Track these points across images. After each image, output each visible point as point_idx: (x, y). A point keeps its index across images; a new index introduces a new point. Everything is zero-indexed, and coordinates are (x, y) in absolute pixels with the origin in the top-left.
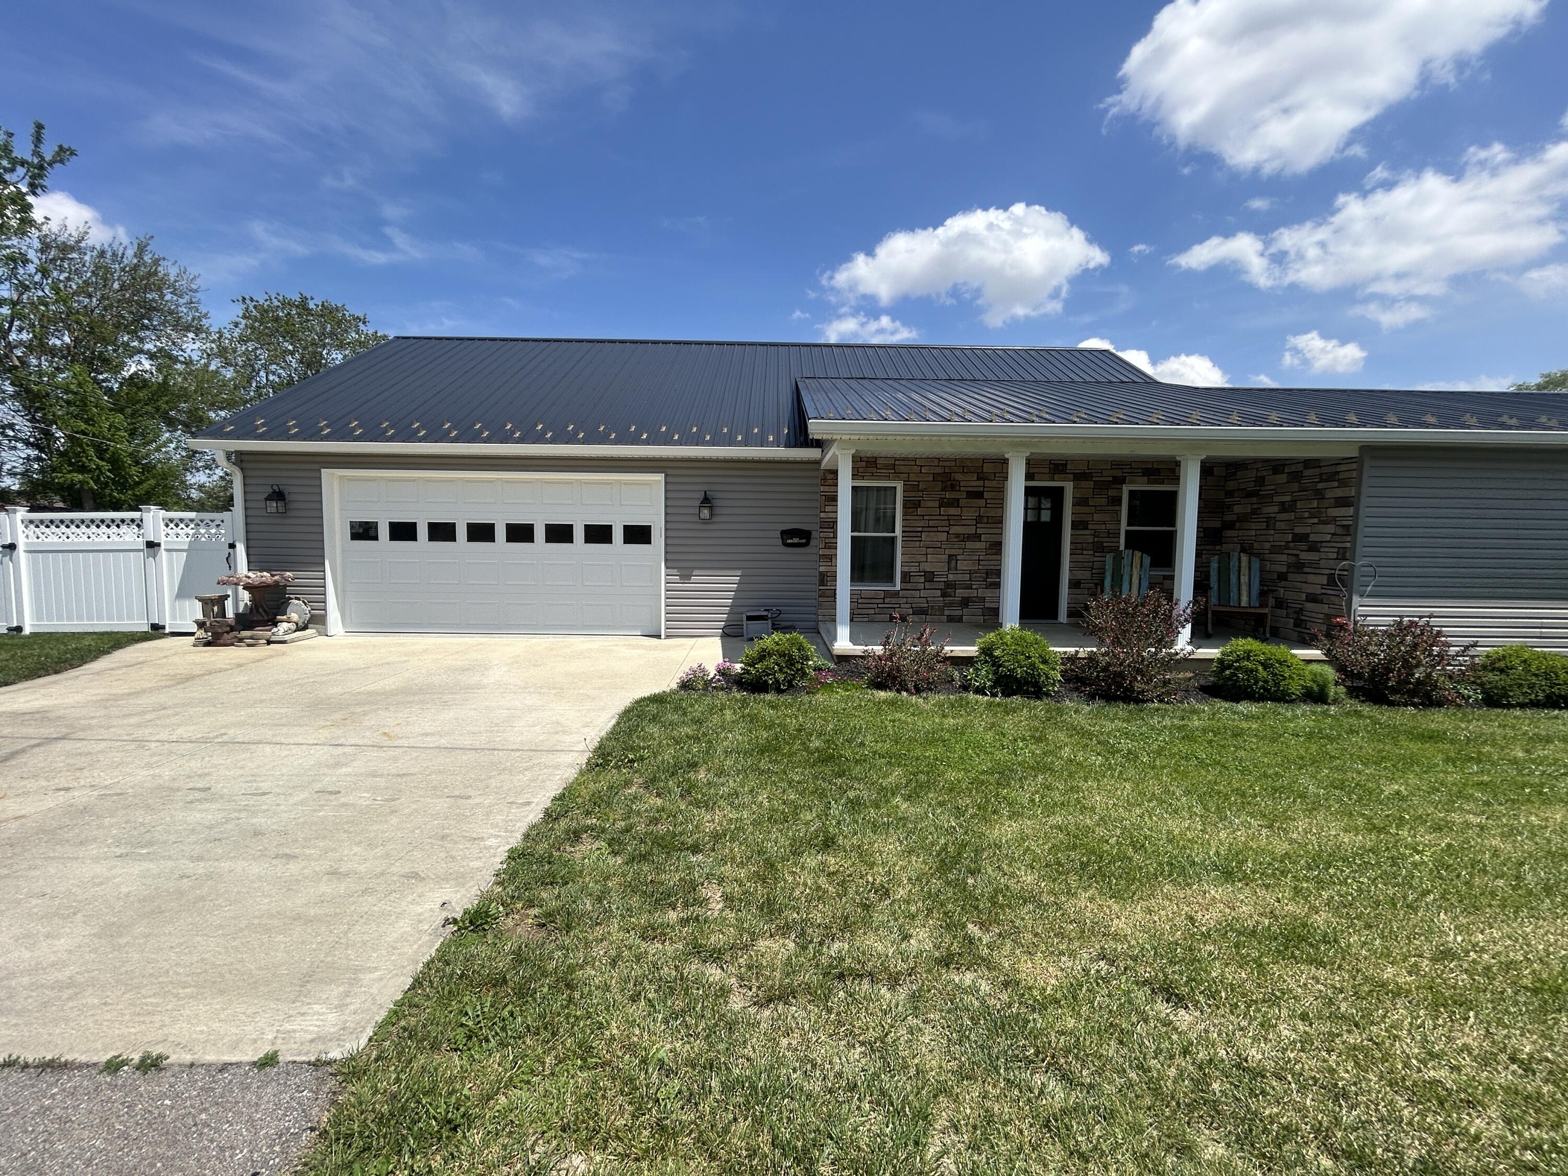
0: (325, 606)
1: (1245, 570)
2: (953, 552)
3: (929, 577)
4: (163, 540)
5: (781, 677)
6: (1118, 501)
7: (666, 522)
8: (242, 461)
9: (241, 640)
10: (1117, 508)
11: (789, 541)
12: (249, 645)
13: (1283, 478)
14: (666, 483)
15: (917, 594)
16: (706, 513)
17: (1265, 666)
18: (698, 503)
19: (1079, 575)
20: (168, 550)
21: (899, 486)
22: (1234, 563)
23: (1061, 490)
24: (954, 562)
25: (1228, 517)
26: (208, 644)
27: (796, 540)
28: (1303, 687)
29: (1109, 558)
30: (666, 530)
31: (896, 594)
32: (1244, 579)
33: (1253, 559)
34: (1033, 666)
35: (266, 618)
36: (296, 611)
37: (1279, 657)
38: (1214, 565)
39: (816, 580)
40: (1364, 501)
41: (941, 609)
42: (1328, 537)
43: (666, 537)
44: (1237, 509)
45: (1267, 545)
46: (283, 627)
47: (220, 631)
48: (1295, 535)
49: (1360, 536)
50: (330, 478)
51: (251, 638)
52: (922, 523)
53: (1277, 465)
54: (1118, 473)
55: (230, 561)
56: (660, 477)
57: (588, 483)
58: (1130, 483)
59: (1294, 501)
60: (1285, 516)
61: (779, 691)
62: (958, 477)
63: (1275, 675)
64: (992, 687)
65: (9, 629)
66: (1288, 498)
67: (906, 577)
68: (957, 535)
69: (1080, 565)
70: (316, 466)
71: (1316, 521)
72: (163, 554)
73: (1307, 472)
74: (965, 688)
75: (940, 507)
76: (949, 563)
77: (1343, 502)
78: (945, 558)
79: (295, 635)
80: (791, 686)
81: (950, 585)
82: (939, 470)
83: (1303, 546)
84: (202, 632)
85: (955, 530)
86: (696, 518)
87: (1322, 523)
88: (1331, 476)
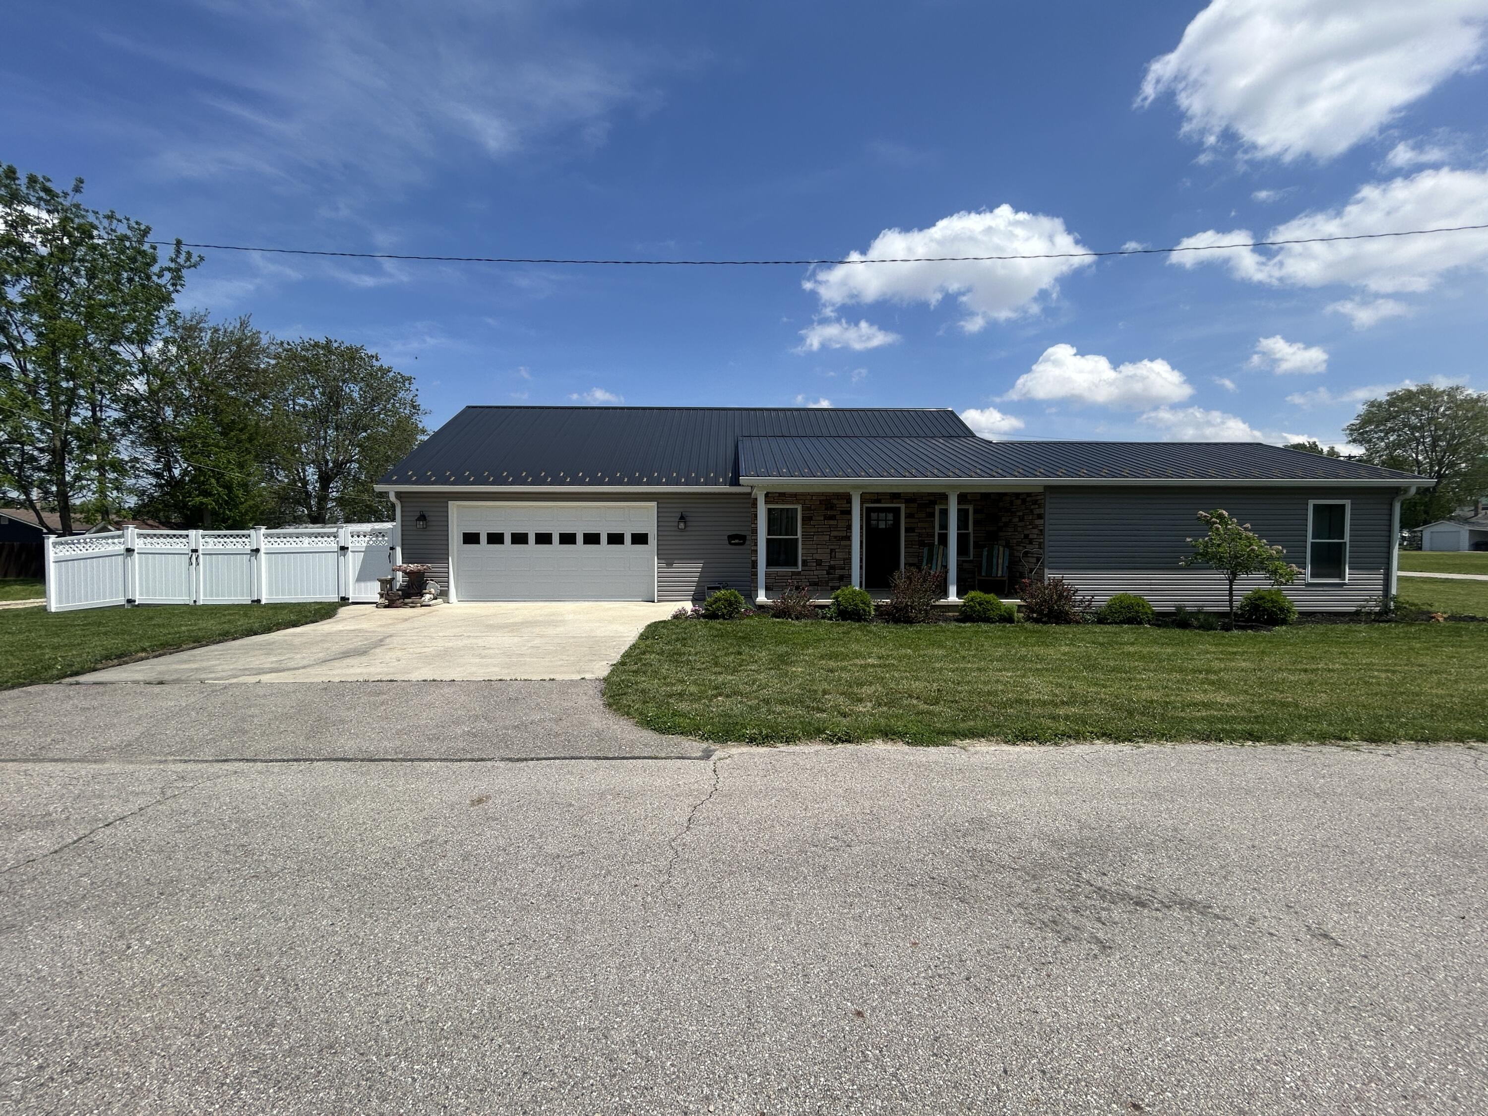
0: (448, 584)
1: (1001, 556)
2: (832, 547)
3: (819, 563)
4: (350, 545)
5: (725, 611)
6: (932, 515)
7: (658, 531)
8: (401, 497)
9: (406, 604)
10: (934, 519)
11: (732, 542)
12: (411, 607)
13: (1019, 502)
14: (658, 508)
15: (812, 573)
16: (682, 525)
17: (980, 604)
18: (677, 520)
19: (911, 561)
20: (352, 552)
21: (799, 508)
22: (995, 552)
23: (899, 508)
24: (834, 553)
25: (1001, 524)
26: (386, 607)
27: (737, 541)
28: (1002, 617)
29: (926, 550)
30: (658, 535)
31: (799, 573)
32: (1000, 561)
33: (1006, 549)
34: (856, 605)
35: (417, 591)
36: (432, 588)
37: (987, 599)
38: (985, 553)
39: (750, 565)
40: (1047, 516)
41: (827, 583)
42: (1035, 536)
43: (658, 540)
44: (1004, 519)
45: (1015, 541)
46: (428, 597)
47: (394, 598)
49: (1046, 537)
50: (453, 506)
51: (412, 603)
52: (813, 530)
53: (1017, 495)
54: (932, 498)
55: (391, 558)
56: (654, 504)
57: (609, 508)
58: (940, 504)
59: (1024, 515)
60: (1020, 524)
61: (725, 619)
62: (835, 502)
64: (836, 617)
65: (253, 601)
66: (1021, 514)
67: (805, 563)
68: (835, 537)
69: (911, 553)
70: (445, 500)
71: (1031, 527)
72: (350, 554)
73: (1028, 499)
74: (823, 618)
75: (824, 520)
76: (831, 554)
77: (1040, 516)
78: (828, 551)
79: (434, 601)
80: (731, 617)
81: (832, 567)
82: (822, 498)
83: (1027, 541)
84: (382, 601)
85: (834, 534)
86: (676, 529)
87: (1033, 528)
88: (1035, 502)
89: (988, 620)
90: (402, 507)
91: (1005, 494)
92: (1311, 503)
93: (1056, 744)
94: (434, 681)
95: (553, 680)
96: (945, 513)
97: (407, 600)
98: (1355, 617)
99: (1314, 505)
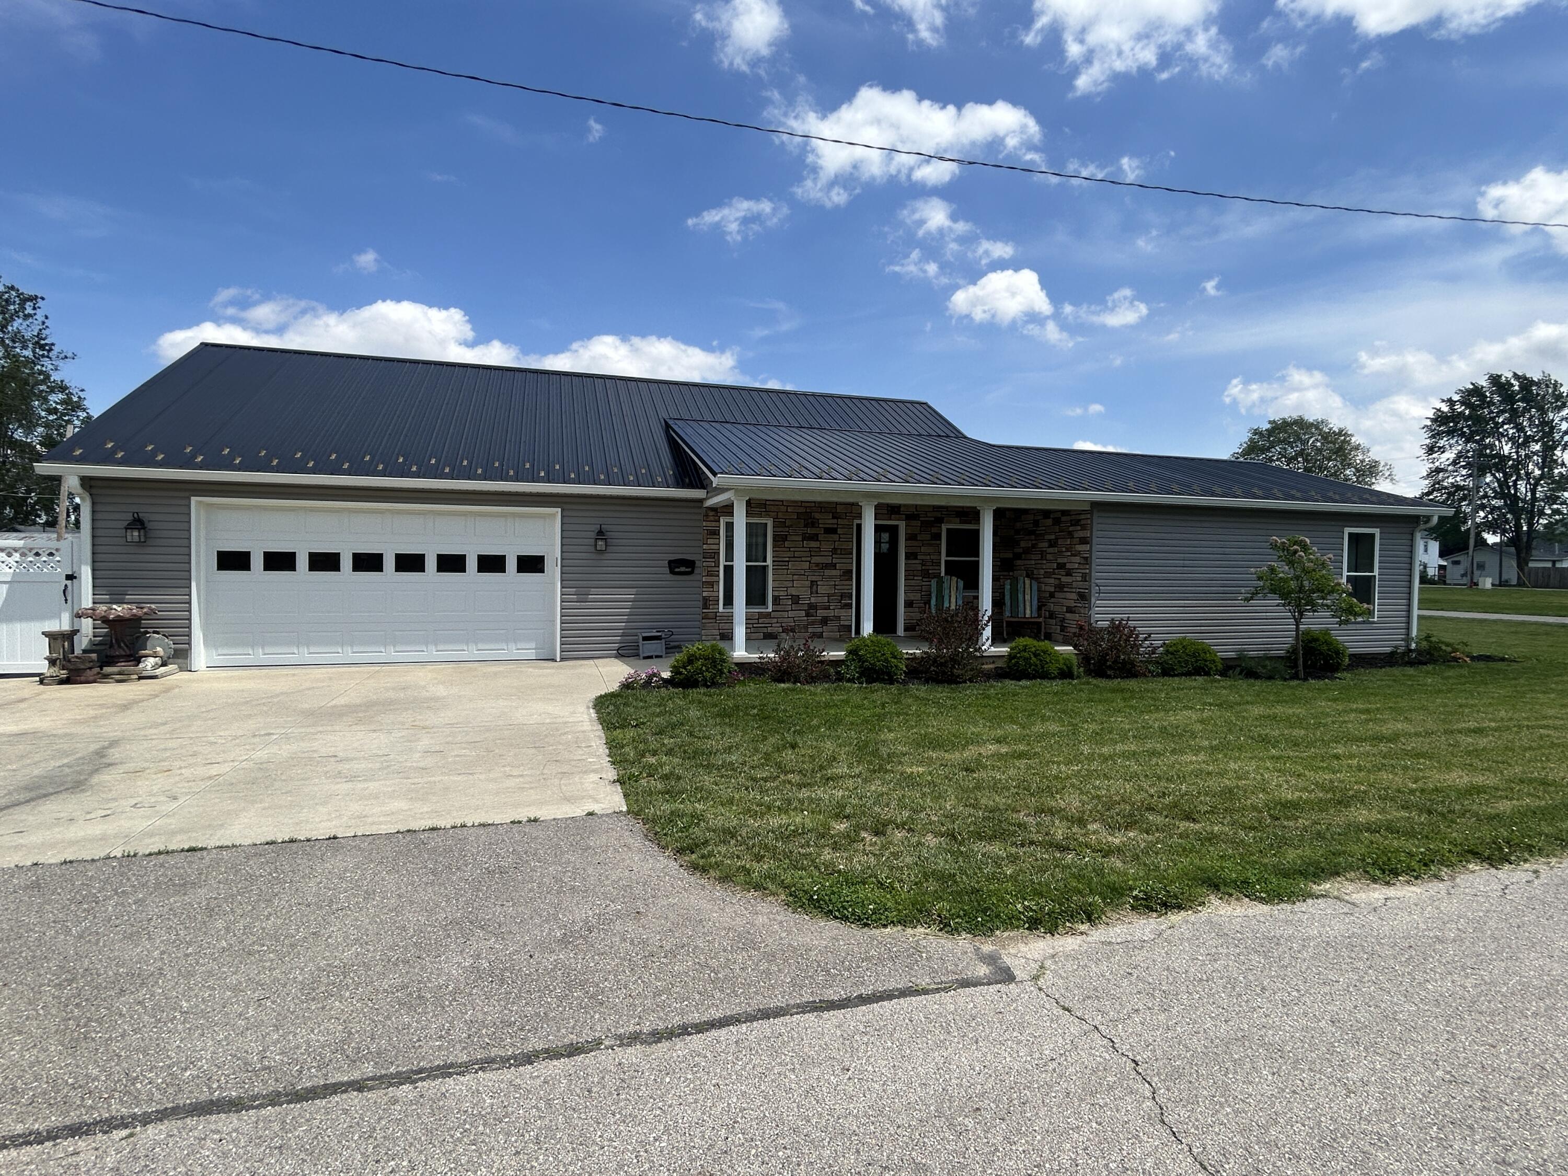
0: (190, 639)
1: (1028, 591)
2: (814, 578)
3: (796, 599)
5: (708, 675)
6: (938, 537)
7: (562, 552)
8: (91, 487)
9: (106, 676)
10: (938, 542)
11: (677, 570)
12: (117, 681)
13: (1049, 522)
14: (562, 516)
15: (785, 614)
16: (600, 544)
17: (1036, 655)
18: (593, 535)
19: (912, 597)
21: (770, 523)
22: (1020, 585)
23: (896, 527)
24: (815, 587)
25: (1017, 551)
26: (62, 682)
27: (683, 569)
28: (1060, 669)
29: (934, 583)
30: (562, 559)
31: (768, 615)
32: (1028, 597)
33: (1033, 582)
34: (886, 660)
35: (128, 653)
36: (158, 646)
37: (1043, 648)
38: (1008, 587)
39: (701, 604)
40: (1095, 540)
41: (806, 627)
42: (1076, 566)
43: (562, 566)
44: (1023, 544)
45: (1042, 572)
46: (151, 661)
47: (82, 667)
48: (1058, 564)
49: (1093, 566)
50: (199, 505)
51: (120, 674)
52: (789, 554)
53: (1046, 513)
54: (939, 515)
55: (69, 594)
56: (558, 511)
57: (481, 515)
58: (950, 522)
59: (1057, 539)
60: (1051, 550)
62: (817, 516)
63: (1041, 661)
66: (1053, 537)
67: (776, 600)
68: (817, 565)
69: (912, 588)
70: (187, 494)
71: (1069, 554)
73: (1064, 519)
75: (803, 541)
76: (811, 587)
77: (1084, 541)
78: (808, 583)
79: (163, 669)
80: (714, 684)
81: (812, 607)
82: (802, 510)
83: (1063, 572)
84: (54, 671)
85: (816, 560)
86: (592, 549)
87: (1072, 555)
88: (1077, 523)
89: (1045, 675)
90: (93, 504)
91: (1026, 511)
92: (1347, 530)
94: (292, 841)
95: (535, 820)
97: (108, 670)
99: (1350, 534)
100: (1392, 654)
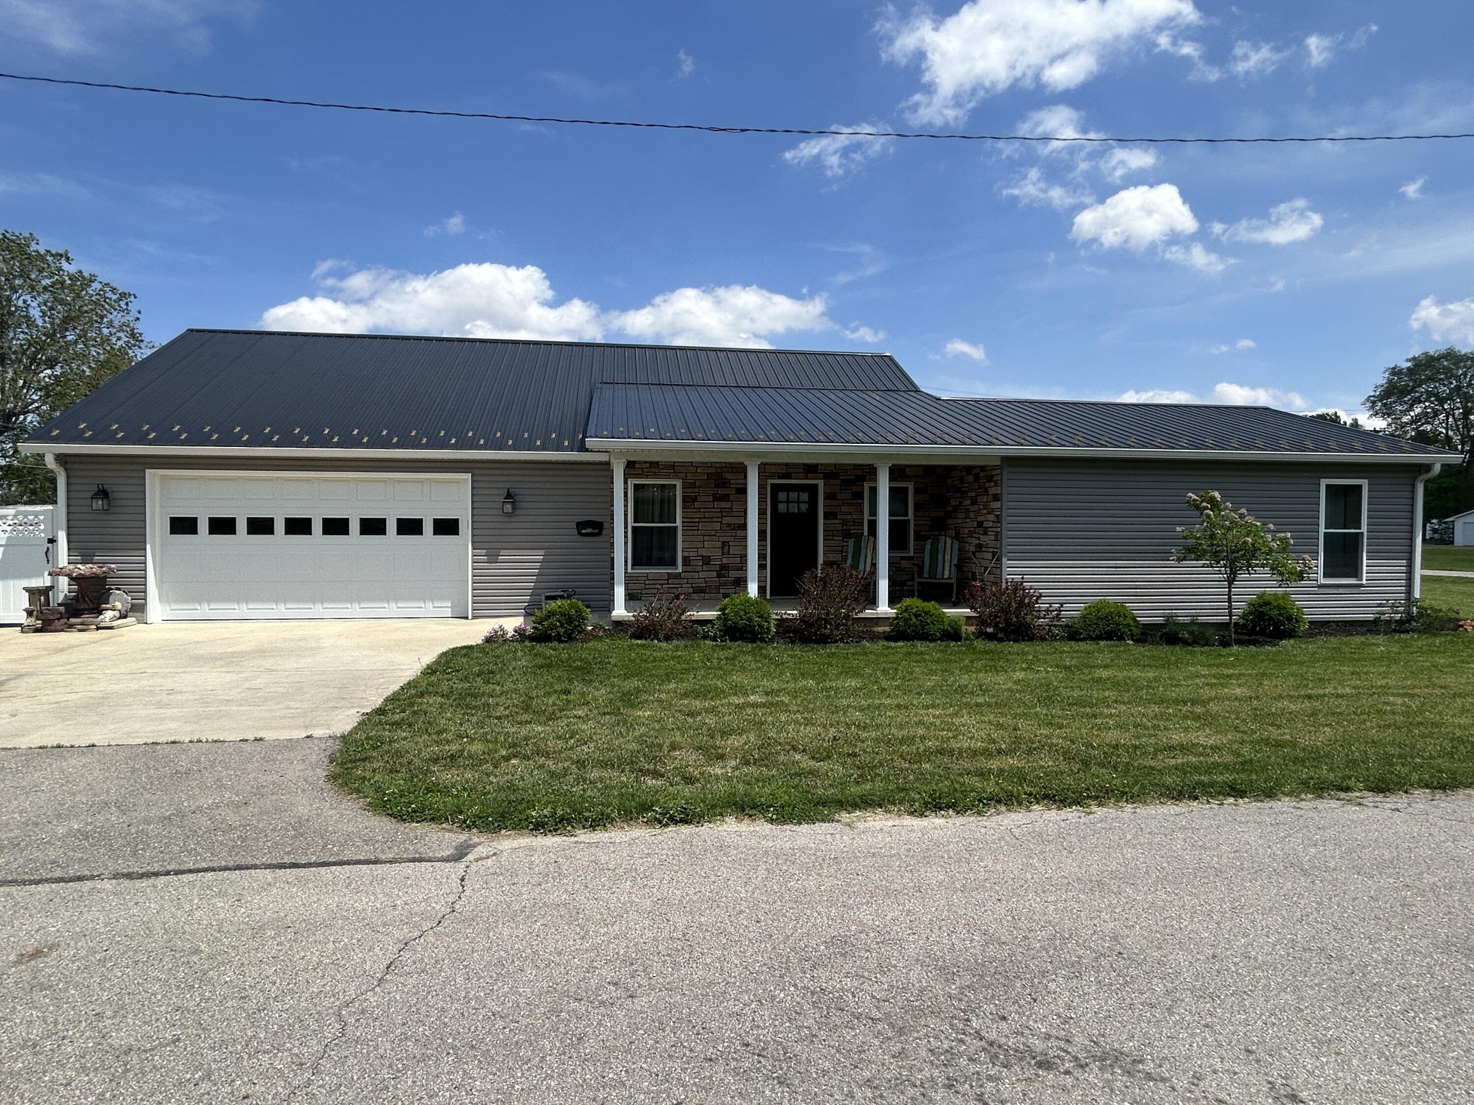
0: (146, 596)
1: (948, 550)
2: (724, 539)
3: (706, 560)
5: (562, 630)
6: (860, 496)
7: (473, 514)
8: (66, 463)
9: (71, 626)
10: (860, 501)
11: (583, 531)
12: (80, 631)
13: (971, 478)
14: (473, 481)
15: (696, 575)
16: (508, 508)
17: (917, 616)
18: (501, 499)
19: (832, 557)
21: (679, 484)
22: (941, 545)
23: (816, 486)
24: (726, 547)
25: (950, 509)
26: (37, 630)
27: (589, 531)
28: (944, 630)
29: (851, 543)
30: (473, 522)
31: (678, 576)
32: (947, 558)
33: (955, 541)
34: (750, 620)
35: (91, 606)
36: (119, 600)
37: (932, 610)
38: (928, 547)
39: (608, 565)
40: (1004, 498)
41: (718, 589)
42: (991, 524)
43: (473, 529)
44: (953, 502)
45: (966, 531)
46: (109, 615)
47: (52, 618)
48: (978, 522)
49: (1004, 524)
50: (152, 476)
51: (82, 624)
52: (698, 515)
53: (969, 469)
54: (860, 473)
55: (49, 555)
56: (468, 476)
57: (400, 481)
58: (868, 479)
59: (977, 496)
60: (972, 508)
61: (561, 641)
62: (728, 476)
63: (922, 621)
64: (721, 637)
66: (973, 494)
67: (686, 561)
68: (729, 525)
69: (831, 549)
70: (140, 467)
71: (985, 511)
73: (982, 474)
74: (705, 637)
75: (713, 501)
76: (723, 548)
77: (997, 498)
78: (719, 544)
79: (120, 621)
80: (570, 639)
81: (723, 567)
82: (711, 471)
83: (981, 531)
84: (31, 621)
85: (726, 520)
86: (500, 512)
87: (989, 513)
88: (990, 479)
89: (925, 637)
90: (68, 477)
91: (953, 468)
92: (1324, 482)
93: (979, 813)
94: (59, 747)
95: (261, 739)
96: (874, 491)
97: (73, 620)
98: (1372, 627)
99: (1328, 486)
100: (1376, 621)
